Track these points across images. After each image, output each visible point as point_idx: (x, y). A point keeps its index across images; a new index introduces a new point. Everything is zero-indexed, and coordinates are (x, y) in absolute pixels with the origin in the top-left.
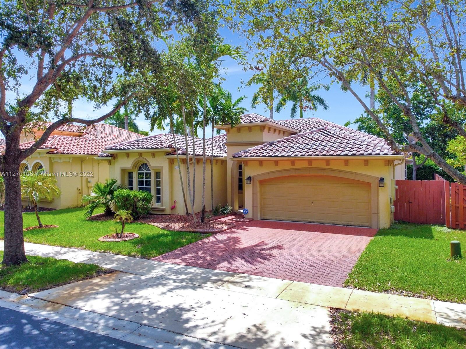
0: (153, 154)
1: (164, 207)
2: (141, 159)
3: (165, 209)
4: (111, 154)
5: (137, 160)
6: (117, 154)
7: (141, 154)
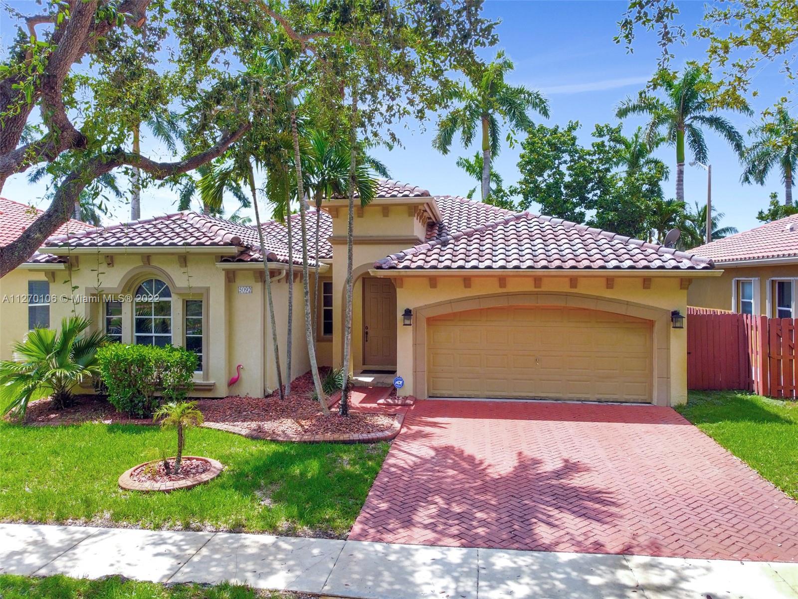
0: (184, 259)
1: (212, 381)
2: (147, 269)
3: (214, 385)
4: (60, 257)
5: (137, 272)
6: (77, 258)
7: (147, 258)
